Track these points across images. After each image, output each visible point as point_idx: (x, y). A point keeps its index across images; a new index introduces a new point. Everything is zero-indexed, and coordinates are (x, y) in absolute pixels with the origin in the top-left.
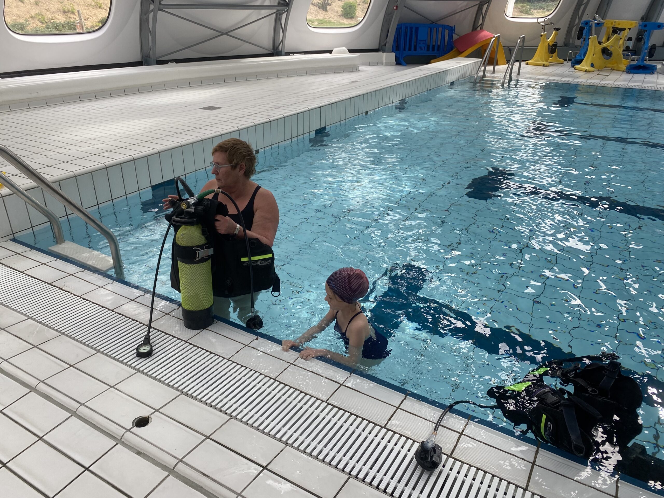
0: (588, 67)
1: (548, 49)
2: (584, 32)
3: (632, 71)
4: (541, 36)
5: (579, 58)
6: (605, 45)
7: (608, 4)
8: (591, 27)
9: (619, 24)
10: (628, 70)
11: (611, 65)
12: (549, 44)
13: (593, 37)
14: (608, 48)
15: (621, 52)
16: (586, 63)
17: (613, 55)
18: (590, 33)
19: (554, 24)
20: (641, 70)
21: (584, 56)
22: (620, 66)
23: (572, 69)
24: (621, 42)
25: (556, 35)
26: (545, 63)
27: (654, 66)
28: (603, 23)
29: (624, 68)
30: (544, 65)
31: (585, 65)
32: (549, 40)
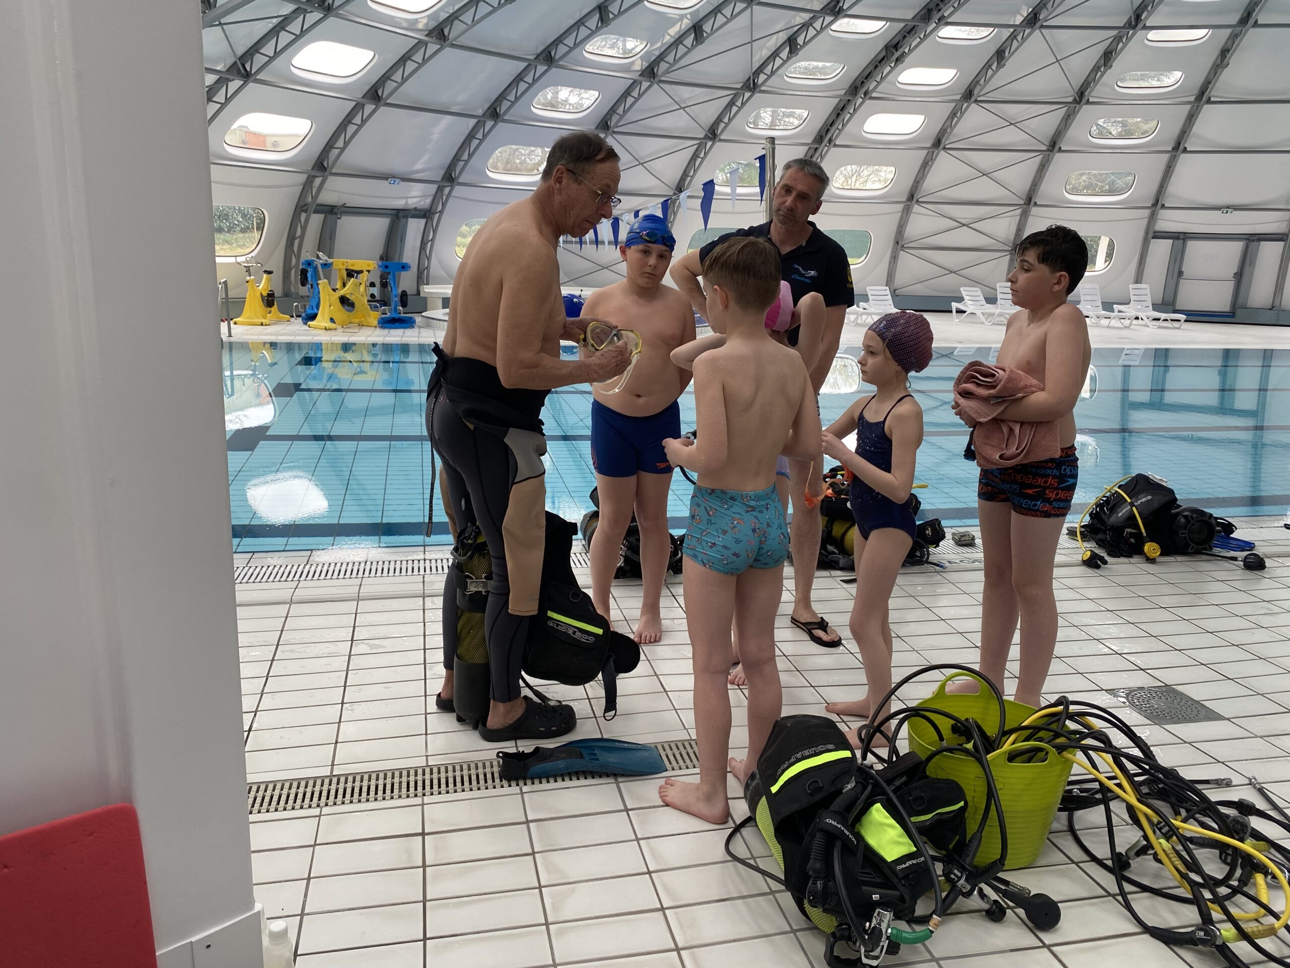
0: (326, 323)
1: (263, 301)
2: (309, 275)
3: (386, 325)
4: (247, 282)
5: (310, 311)
6: (342, 292)
7: (331, 239)
8: (316, 268)
9: (353, 265)
10: (381, 325)
11: (357, 320)
12: (261, 294)
13: (323, 282)
14: (348, 296)
15: (366, 302)
16: (323, 318)
17: (357, 305)
18: (317, 277)
19: (262, 265)
20: (397, 324)
21: (318, 307)
22: (369, 320)
23: (306, 327)
24: (362, 288)
25: (268, 280)
26: (264, 321)
27: (411, 318)
28: (332, 264)
29: (375, 323)
30: (262, 324)
31: (322, 320)
32: (260, 287)
